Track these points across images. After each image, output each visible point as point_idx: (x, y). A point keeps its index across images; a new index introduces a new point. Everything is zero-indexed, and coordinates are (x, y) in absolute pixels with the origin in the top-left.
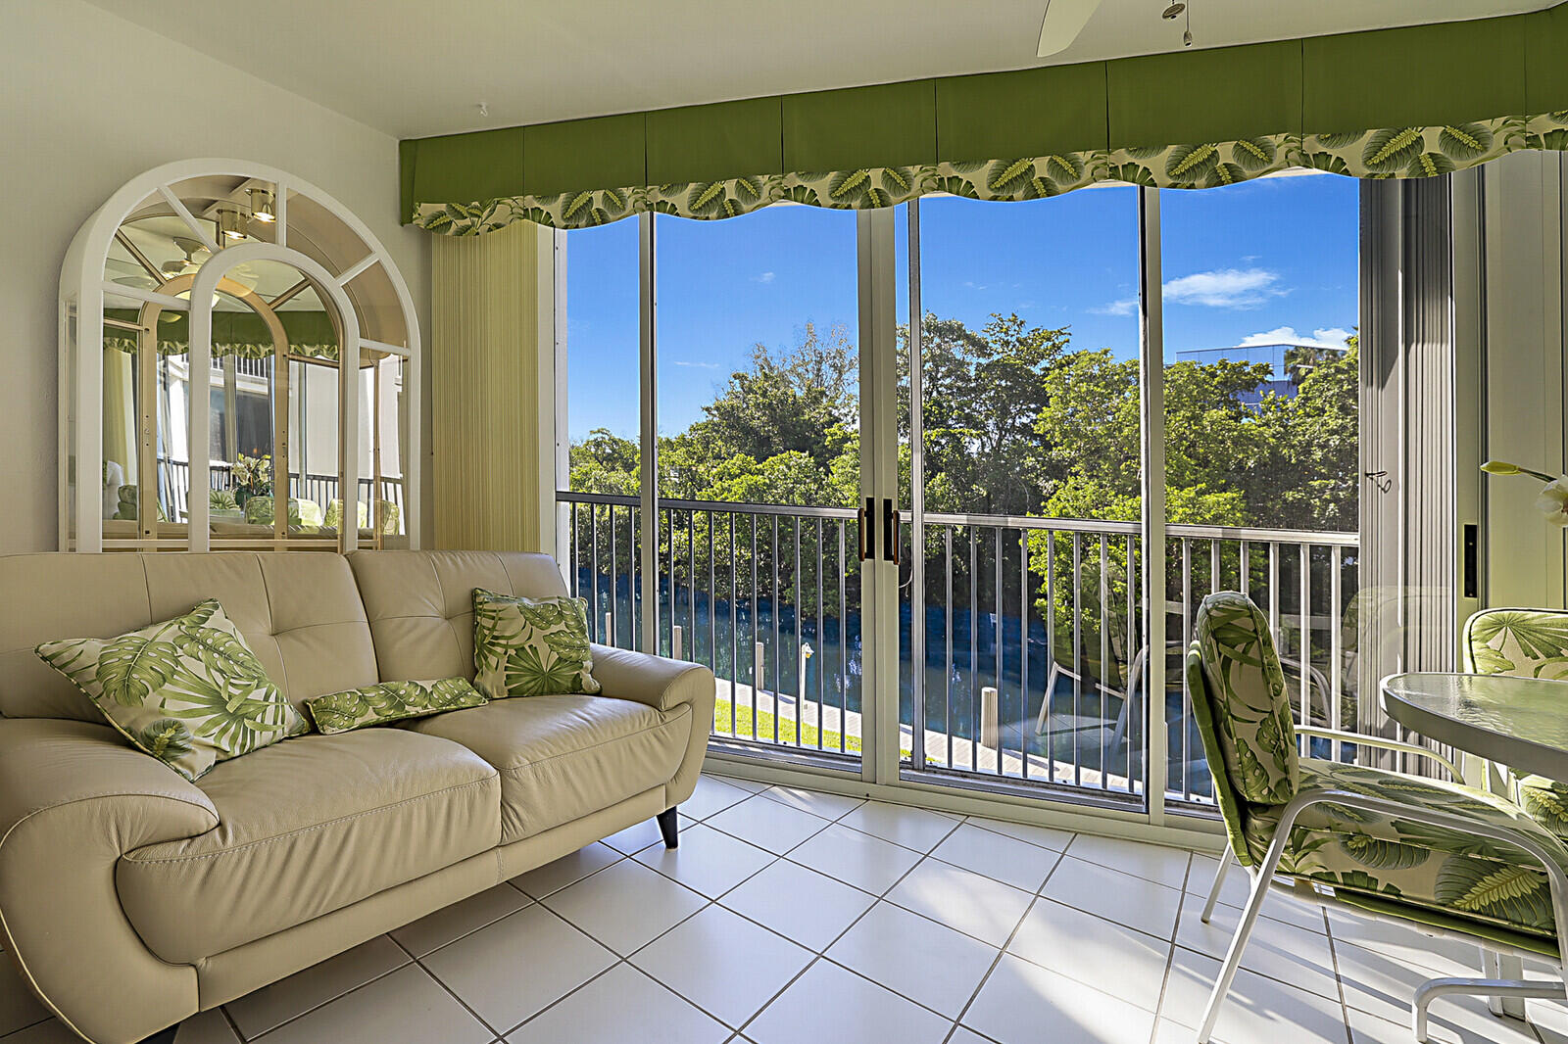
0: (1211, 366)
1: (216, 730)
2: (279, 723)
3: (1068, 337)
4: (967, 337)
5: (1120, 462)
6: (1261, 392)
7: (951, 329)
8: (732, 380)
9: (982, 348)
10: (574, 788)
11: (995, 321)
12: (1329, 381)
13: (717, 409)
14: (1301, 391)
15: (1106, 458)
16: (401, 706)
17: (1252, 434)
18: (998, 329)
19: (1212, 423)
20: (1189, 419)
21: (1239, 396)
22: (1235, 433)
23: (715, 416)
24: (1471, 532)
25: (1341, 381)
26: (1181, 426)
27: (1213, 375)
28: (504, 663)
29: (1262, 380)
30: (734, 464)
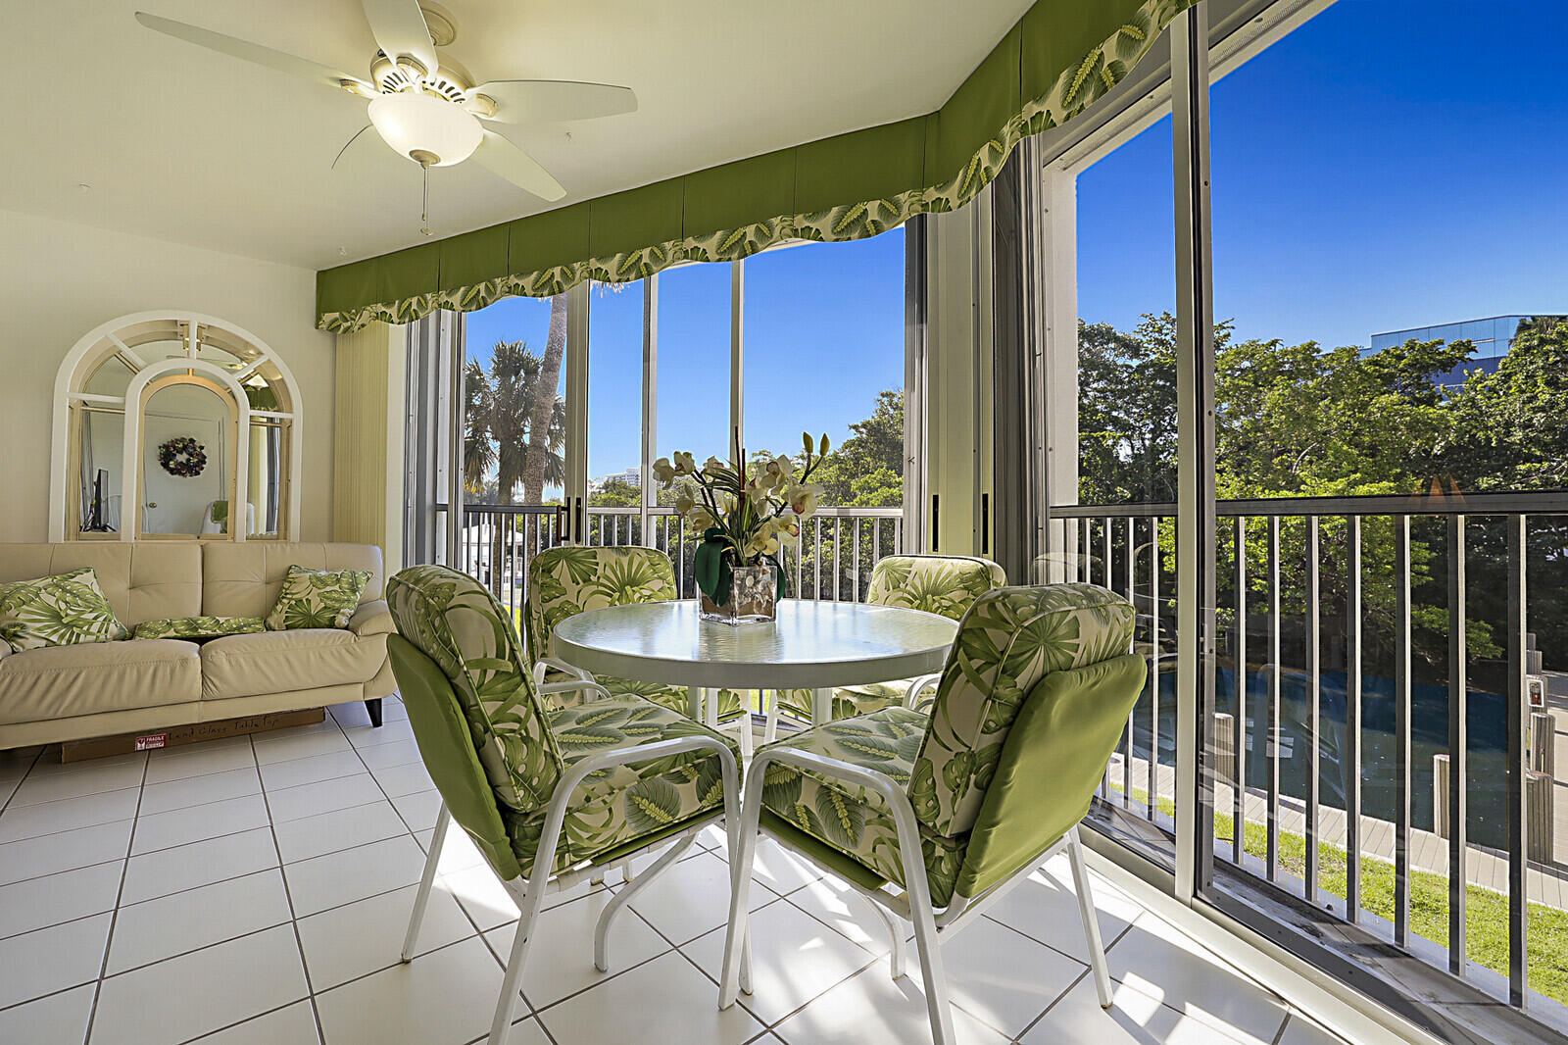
0: (1396, 348)
1: (49, 631)
2: (103, 632)
3: (1230, 330)
4: (1117, 339)
5: (1272, 457)
6: (1465, 371)
7: (1100, 333)
8: (880, 398)
9: (1135, 350)
10: (262, 671)
11: (1147, 321)
12: (1533, 354)
13: (864, 426)
14: (1500, 367)
15: (1256, 453)
16: (196, 629)
17: (1428, 418)
18: (1151, 329)
19: (1382, 409)
20: (1352, 407)
21: (1433, 377)
22: (1408, 418)
23: (862, 433)
25: (1546, 353)
26: (1344, 414)
27: (1400, 357)
28: (286, 609)
29: (1461, 358)
30: (875, 478)
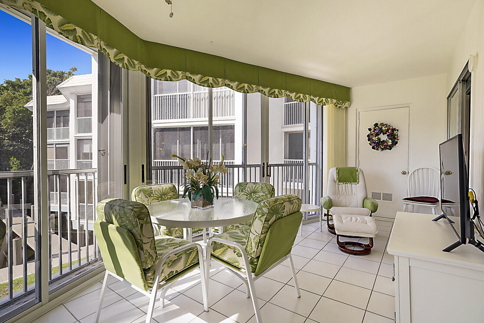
24: (125, 166)
